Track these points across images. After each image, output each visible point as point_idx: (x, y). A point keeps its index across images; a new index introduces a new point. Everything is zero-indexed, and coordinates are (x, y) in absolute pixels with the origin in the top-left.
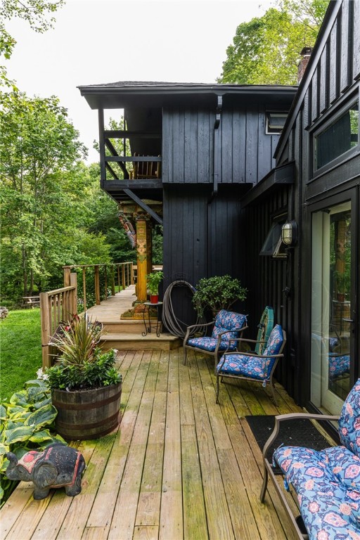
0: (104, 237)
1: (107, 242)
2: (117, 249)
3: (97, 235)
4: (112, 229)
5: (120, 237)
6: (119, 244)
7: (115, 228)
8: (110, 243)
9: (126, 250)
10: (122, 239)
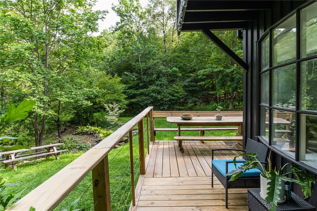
0: (119, 79)
1: (122, 82)
2: (130, 88)
3: (113, 76)
4: (125, 73)
5: (132, 79)
6: (131, 85)
7: (128, 72)
8: (125, 84)
9: (137, 89)
10: (134, 80)
